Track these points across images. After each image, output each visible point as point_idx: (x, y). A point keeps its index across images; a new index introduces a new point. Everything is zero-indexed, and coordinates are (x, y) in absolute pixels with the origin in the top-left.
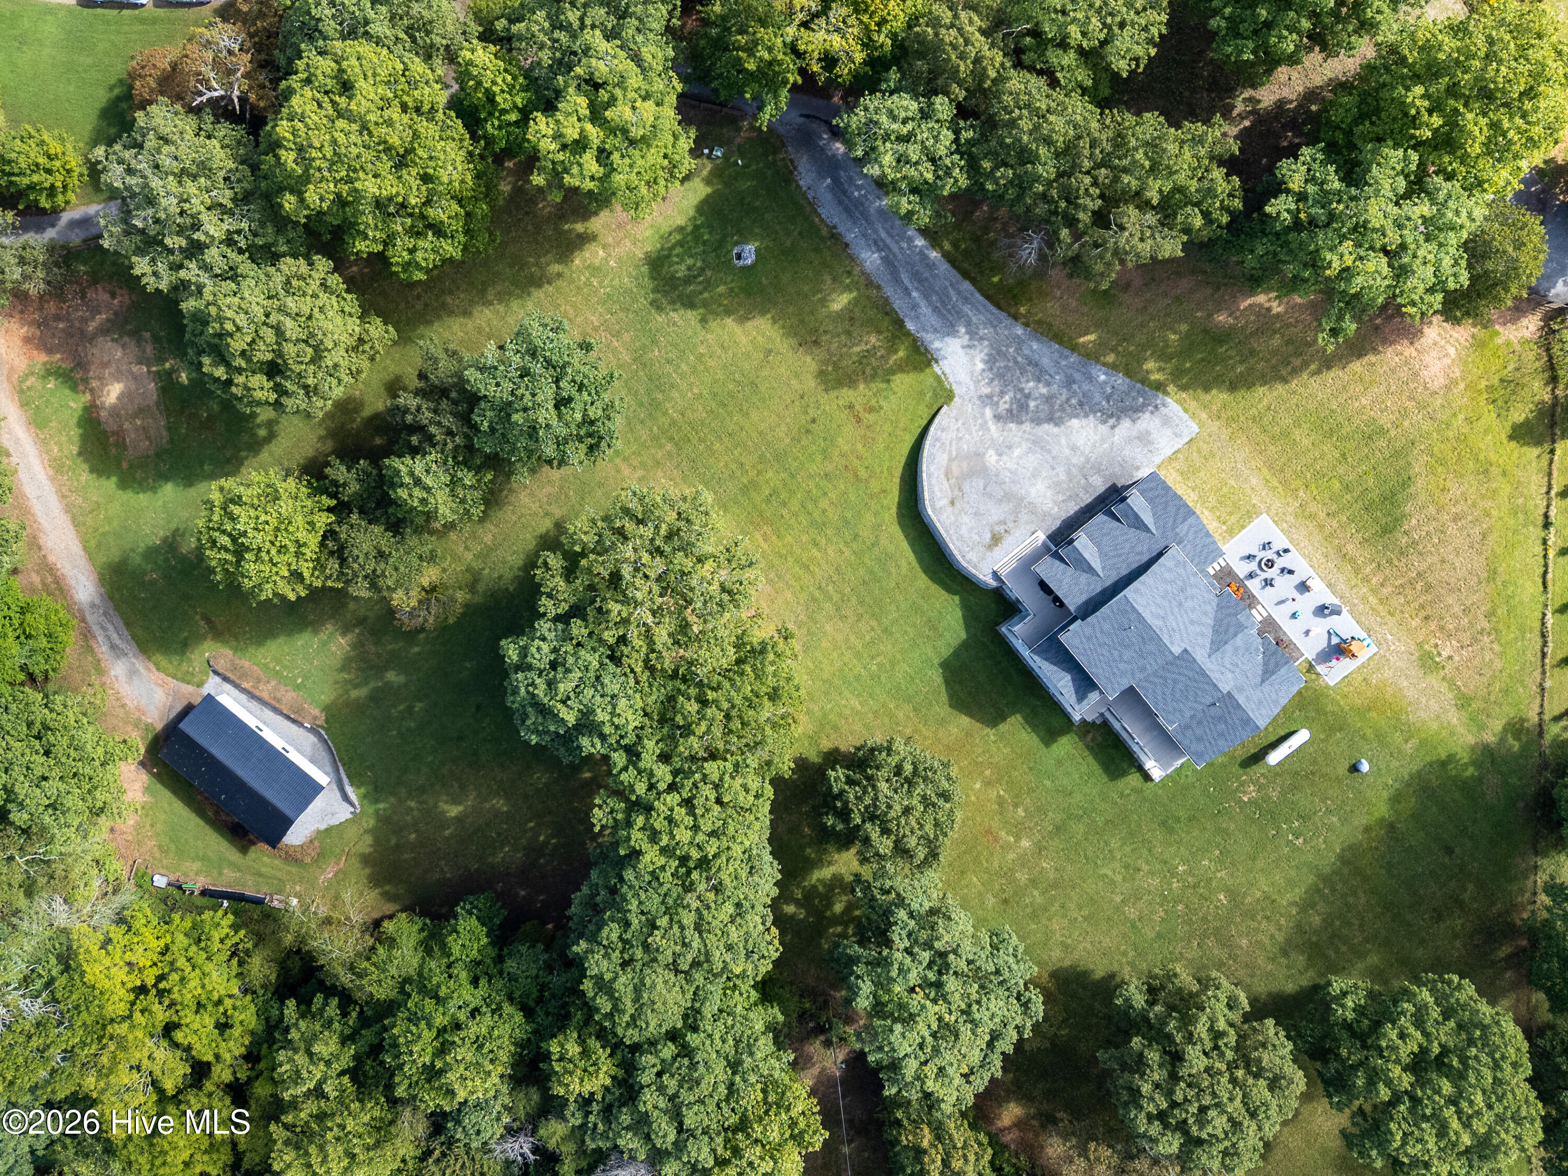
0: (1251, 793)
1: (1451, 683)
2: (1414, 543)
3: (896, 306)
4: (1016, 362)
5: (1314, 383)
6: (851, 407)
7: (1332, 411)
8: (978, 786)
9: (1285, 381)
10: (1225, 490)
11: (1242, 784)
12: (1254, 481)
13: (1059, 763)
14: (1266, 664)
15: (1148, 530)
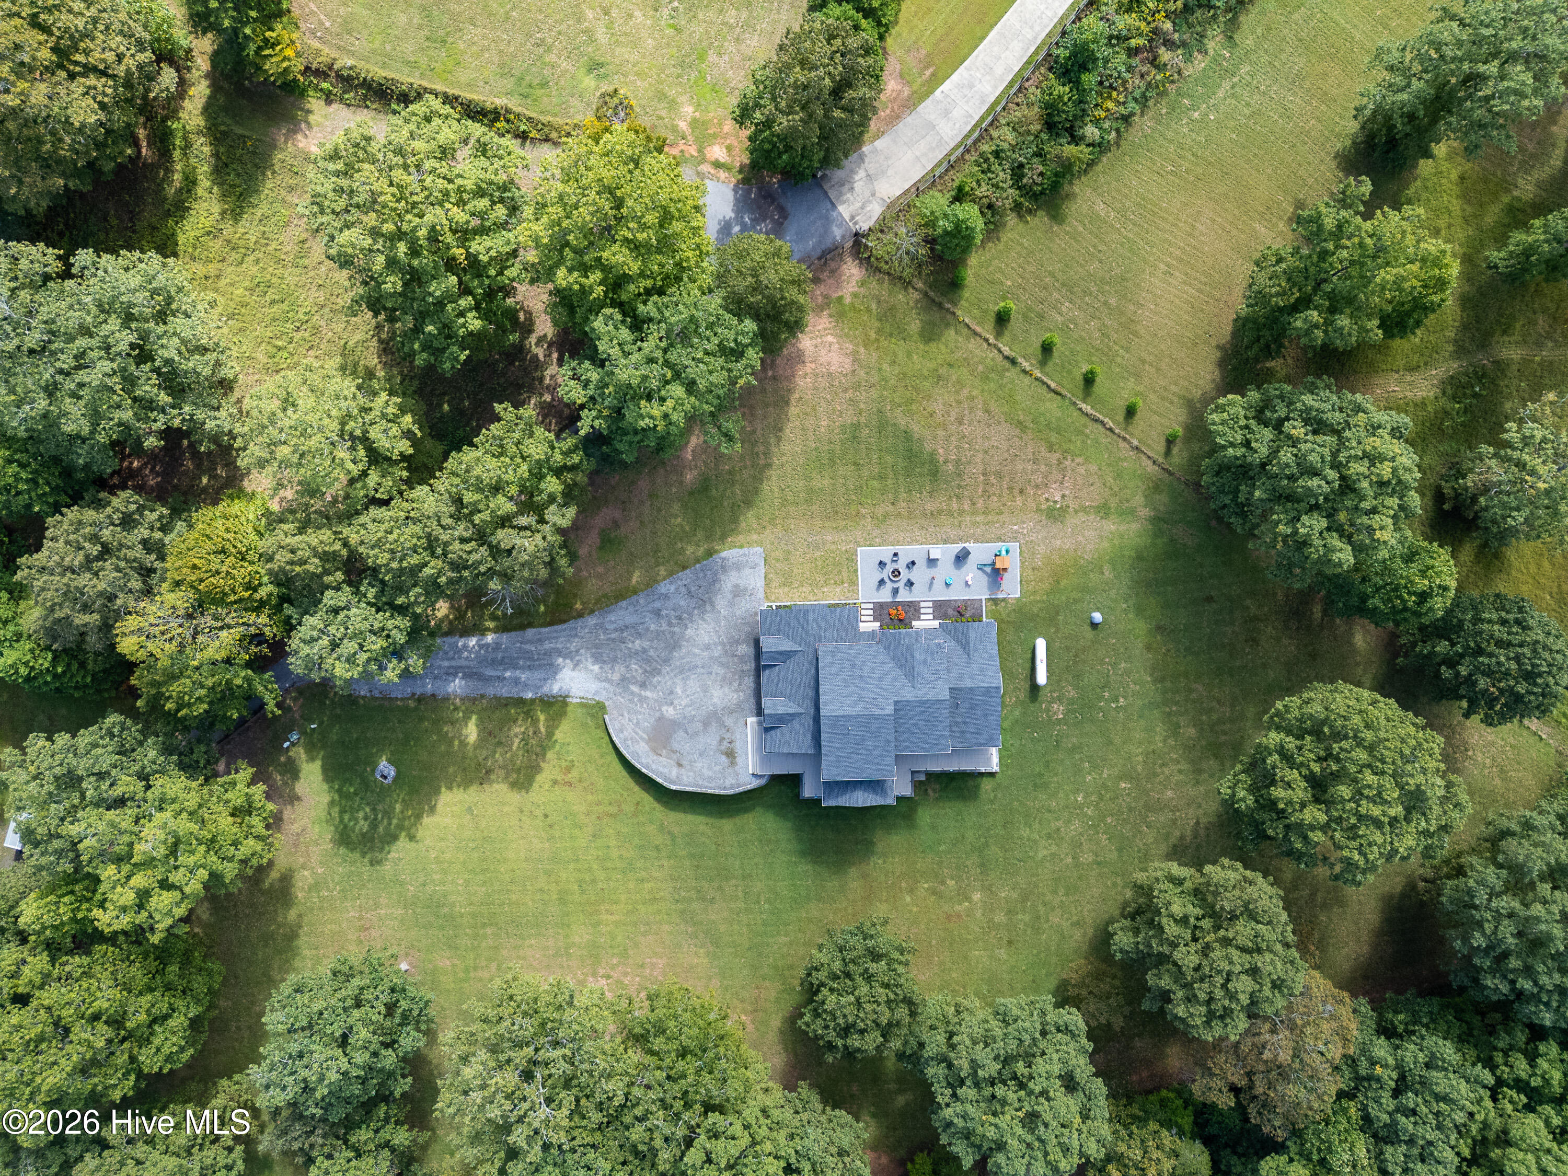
0: (1059, 711)
1: (1084, 509)
2: (958, 462)
3: (506, 695)
4: (613, 640)
5: (786, 447)
6: (555, 782)
7: (816, 449)
8: (908, 899)
9: (769, 466)
10: (819, 563)
11: (1048, 711)
12: (829, 538)
13: (934, 828)
14: (958, 641)
15: (796, 652)
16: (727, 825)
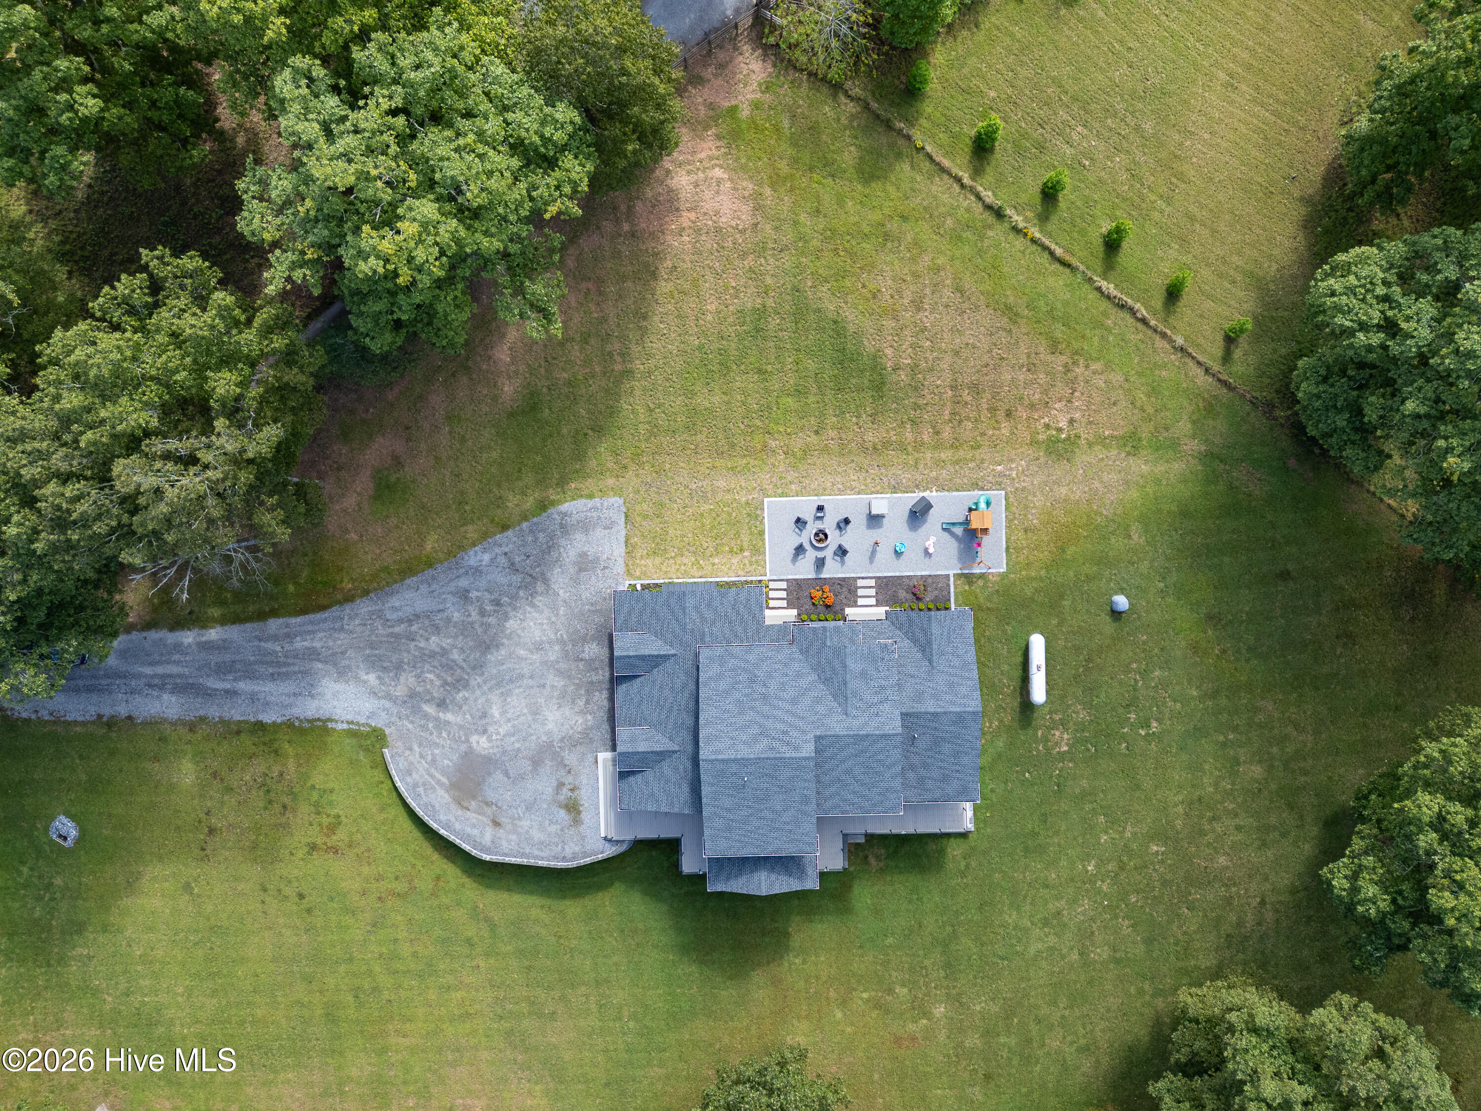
0: (1062, 740)
1: (1102, 441)
2: (914, 368)
3: (237, 717)
4: (397, 636)
5: (654, 344)
6: (313, 847)
7: (700, 348)
8: (839, 1015)
9: (628, 373)
10: (707, 521)
11: (1046, 740)
12: (722, 483)
13: (877, 912)
14: (915, 641)
15: (666, 657)
16: (573, 908)
